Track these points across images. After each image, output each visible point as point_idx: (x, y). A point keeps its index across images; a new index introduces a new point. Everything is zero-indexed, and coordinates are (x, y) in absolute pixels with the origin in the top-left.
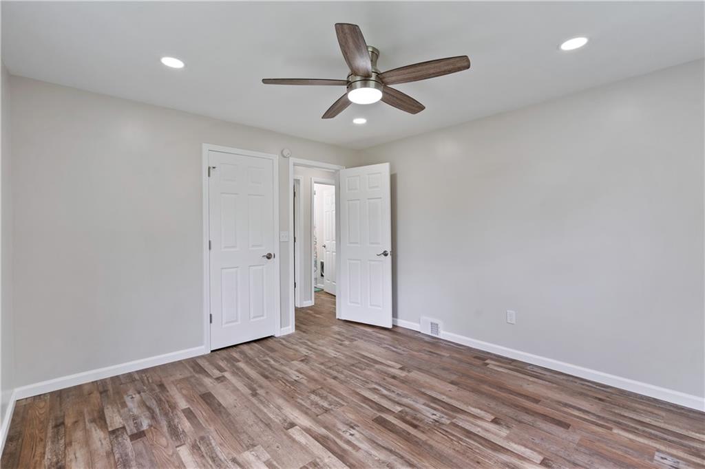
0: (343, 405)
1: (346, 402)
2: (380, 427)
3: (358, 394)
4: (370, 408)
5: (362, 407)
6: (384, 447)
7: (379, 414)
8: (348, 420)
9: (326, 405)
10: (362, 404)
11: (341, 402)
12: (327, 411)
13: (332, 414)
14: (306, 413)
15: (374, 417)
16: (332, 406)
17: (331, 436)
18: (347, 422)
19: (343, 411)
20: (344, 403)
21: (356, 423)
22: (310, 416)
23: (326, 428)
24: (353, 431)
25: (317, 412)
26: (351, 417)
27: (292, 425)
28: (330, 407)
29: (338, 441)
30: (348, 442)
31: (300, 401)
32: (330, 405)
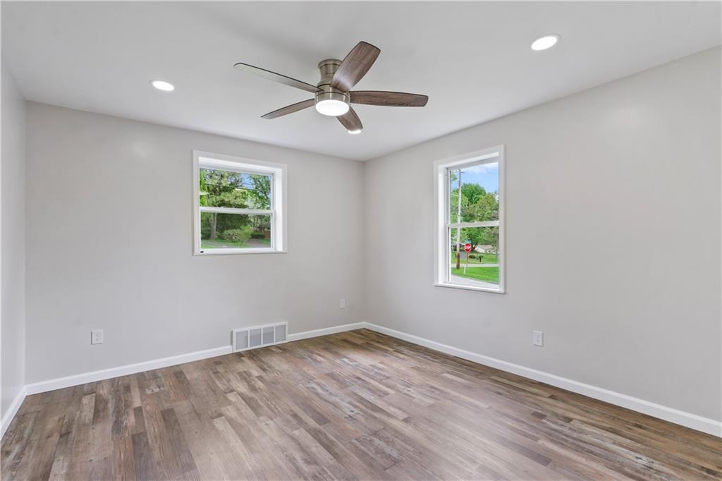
0: (356, 439)
1: (352, 443)
2: (327, 416)
3: (335, 455)
4: (328, 434)
5: (336, 437)
6: (331, 403)
7: (321, 428)
8: (354, 423)
9: (377, 442)
10: (335, 440)
11: (358, 444)
12: (375, 434)
13: (369, 429)
14: (396, 431)
15: (327, 425)
16: (368, 439)
17: (369, 411)
18: (355, 421)
19: (357, 432)
20: (356, 442)
21: (346, 420)
22: (392, 428)
23: (375, 418)
24: (351, 414)
25: (386, 433)
26: (350, 426)
27: (406, 420)
28: (372, 437)
29: (364, 408)
30: (356, 407)
31: (409, 448)
32: (371, 441)
